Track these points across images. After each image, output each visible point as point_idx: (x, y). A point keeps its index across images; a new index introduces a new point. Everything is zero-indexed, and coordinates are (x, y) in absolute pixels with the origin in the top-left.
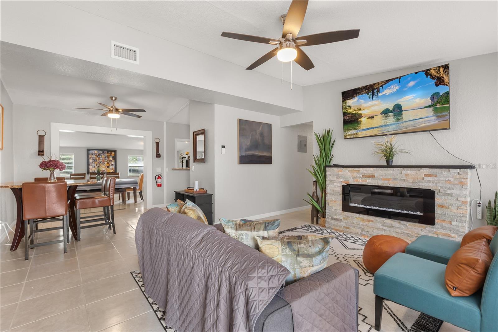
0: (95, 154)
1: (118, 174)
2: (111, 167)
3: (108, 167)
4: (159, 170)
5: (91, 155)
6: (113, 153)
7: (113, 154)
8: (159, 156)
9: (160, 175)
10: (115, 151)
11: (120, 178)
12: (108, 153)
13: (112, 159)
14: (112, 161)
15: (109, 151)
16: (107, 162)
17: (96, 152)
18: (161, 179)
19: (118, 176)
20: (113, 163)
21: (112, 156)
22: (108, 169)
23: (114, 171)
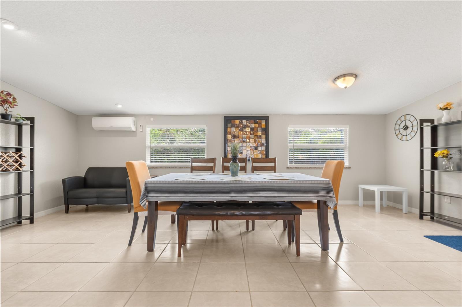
1: (274, 160)
2: (260, 148)
3: (256, 148)
6: (263, 123)
7: (263, 125)
10: (266, 119)
12: (255, 123)
13: (262, 134)
14: (262, 136)
15: (256, 119)
16: (253, 140)
17: (239, 122)
19: (273, 164)
20: (263, 141)
21: (262, 127)
22: (256, 152)
23: (265, 157)
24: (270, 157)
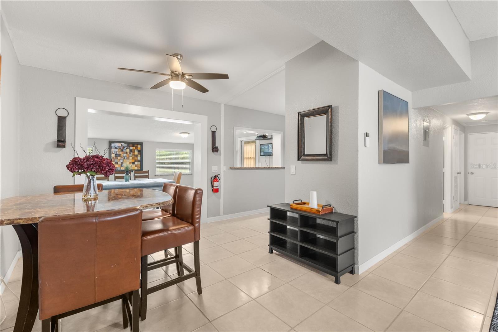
0: (119, 148)
1: (148, 172)
2: (136, 163)
3: (133, 163)
4: (215, 170)
5: (114, 148)
6: (139, 146)
7: (139, 148)
8: (217, 149)
9: (218, 177)
10: (141, 144)
11: (150, 177)
12: (133, 146)
13: (138, 154)
15: (134, 144)
16: (132, 157)
17: (119, 145)
18: (218, 181)
19: (147, 174)
20: (139, 158)
21: (138, 149)
22: (134, 166)
23: (140, 169)
24: (143, 170)
